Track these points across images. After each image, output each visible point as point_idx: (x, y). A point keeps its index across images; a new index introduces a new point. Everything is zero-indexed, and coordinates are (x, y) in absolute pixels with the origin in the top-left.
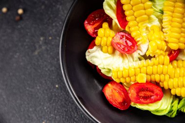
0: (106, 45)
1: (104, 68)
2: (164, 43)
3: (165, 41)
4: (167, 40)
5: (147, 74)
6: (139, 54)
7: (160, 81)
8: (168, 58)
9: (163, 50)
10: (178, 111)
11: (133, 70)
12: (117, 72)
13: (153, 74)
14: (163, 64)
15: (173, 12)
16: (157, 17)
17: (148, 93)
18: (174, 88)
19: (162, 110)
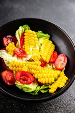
0: (11, 51)
1: (7, 61)
2: (40, 56)
3: (41, 56)
4: (41, 55)
5: (28, 68)
6: (26, 59)
7: (34, 74)
8: (40, 63)
9: (39, 59)
10: (39, 91)
11: (22, 64)
12: (13, 62)
13: (31, 69)
14: (37, 65)
15: (46, 45)
16: (39, 46)
17: (26, 78)
18: (40, 78)
19: (31, 89)
